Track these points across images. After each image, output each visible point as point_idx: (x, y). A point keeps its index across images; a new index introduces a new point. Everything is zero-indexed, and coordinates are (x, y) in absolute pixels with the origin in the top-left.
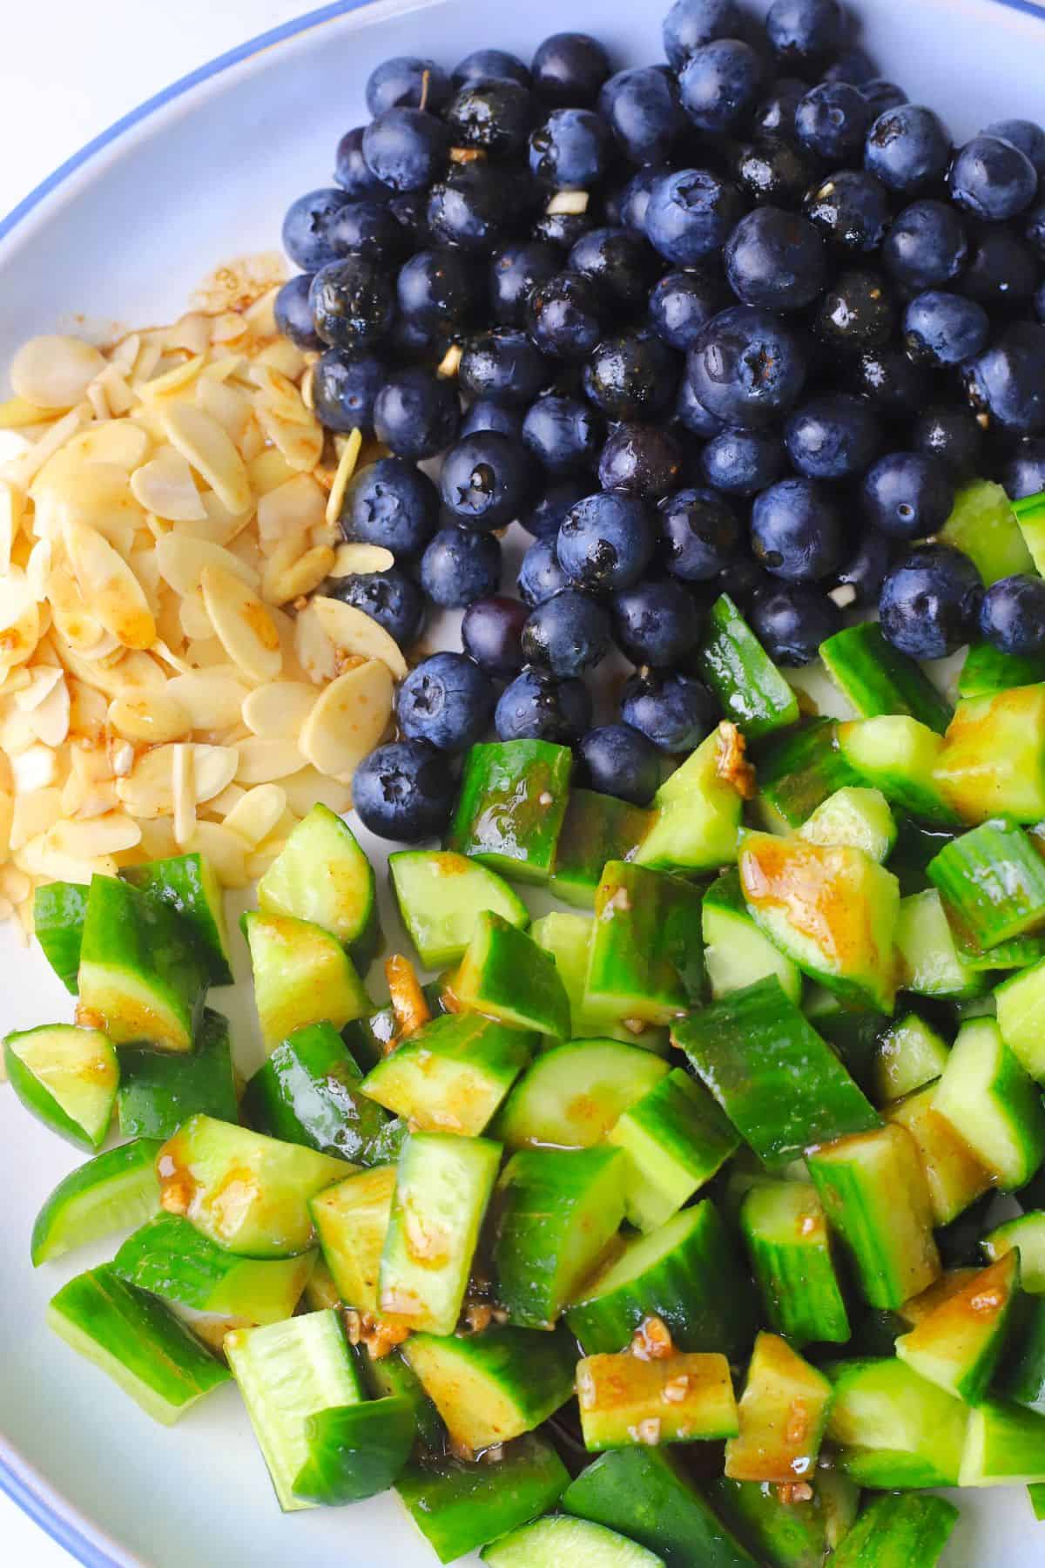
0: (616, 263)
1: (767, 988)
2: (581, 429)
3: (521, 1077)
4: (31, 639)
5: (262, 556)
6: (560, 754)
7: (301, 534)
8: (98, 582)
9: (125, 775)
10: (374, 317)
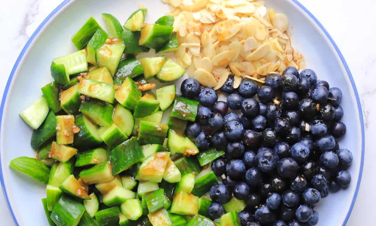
0: (292, 136)
1: (142, 155)
2: (259, 127)
3: (126, 108)
4: (220, 16)
5: (239, 62)
6: (193, 119)
7: (244, 70)
8: (230, 30)
9: (194, 34)
10: (285, 87)
